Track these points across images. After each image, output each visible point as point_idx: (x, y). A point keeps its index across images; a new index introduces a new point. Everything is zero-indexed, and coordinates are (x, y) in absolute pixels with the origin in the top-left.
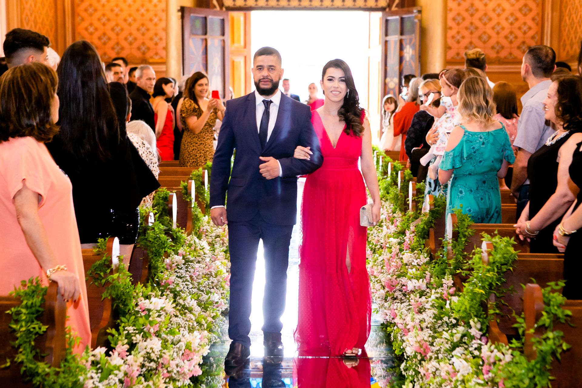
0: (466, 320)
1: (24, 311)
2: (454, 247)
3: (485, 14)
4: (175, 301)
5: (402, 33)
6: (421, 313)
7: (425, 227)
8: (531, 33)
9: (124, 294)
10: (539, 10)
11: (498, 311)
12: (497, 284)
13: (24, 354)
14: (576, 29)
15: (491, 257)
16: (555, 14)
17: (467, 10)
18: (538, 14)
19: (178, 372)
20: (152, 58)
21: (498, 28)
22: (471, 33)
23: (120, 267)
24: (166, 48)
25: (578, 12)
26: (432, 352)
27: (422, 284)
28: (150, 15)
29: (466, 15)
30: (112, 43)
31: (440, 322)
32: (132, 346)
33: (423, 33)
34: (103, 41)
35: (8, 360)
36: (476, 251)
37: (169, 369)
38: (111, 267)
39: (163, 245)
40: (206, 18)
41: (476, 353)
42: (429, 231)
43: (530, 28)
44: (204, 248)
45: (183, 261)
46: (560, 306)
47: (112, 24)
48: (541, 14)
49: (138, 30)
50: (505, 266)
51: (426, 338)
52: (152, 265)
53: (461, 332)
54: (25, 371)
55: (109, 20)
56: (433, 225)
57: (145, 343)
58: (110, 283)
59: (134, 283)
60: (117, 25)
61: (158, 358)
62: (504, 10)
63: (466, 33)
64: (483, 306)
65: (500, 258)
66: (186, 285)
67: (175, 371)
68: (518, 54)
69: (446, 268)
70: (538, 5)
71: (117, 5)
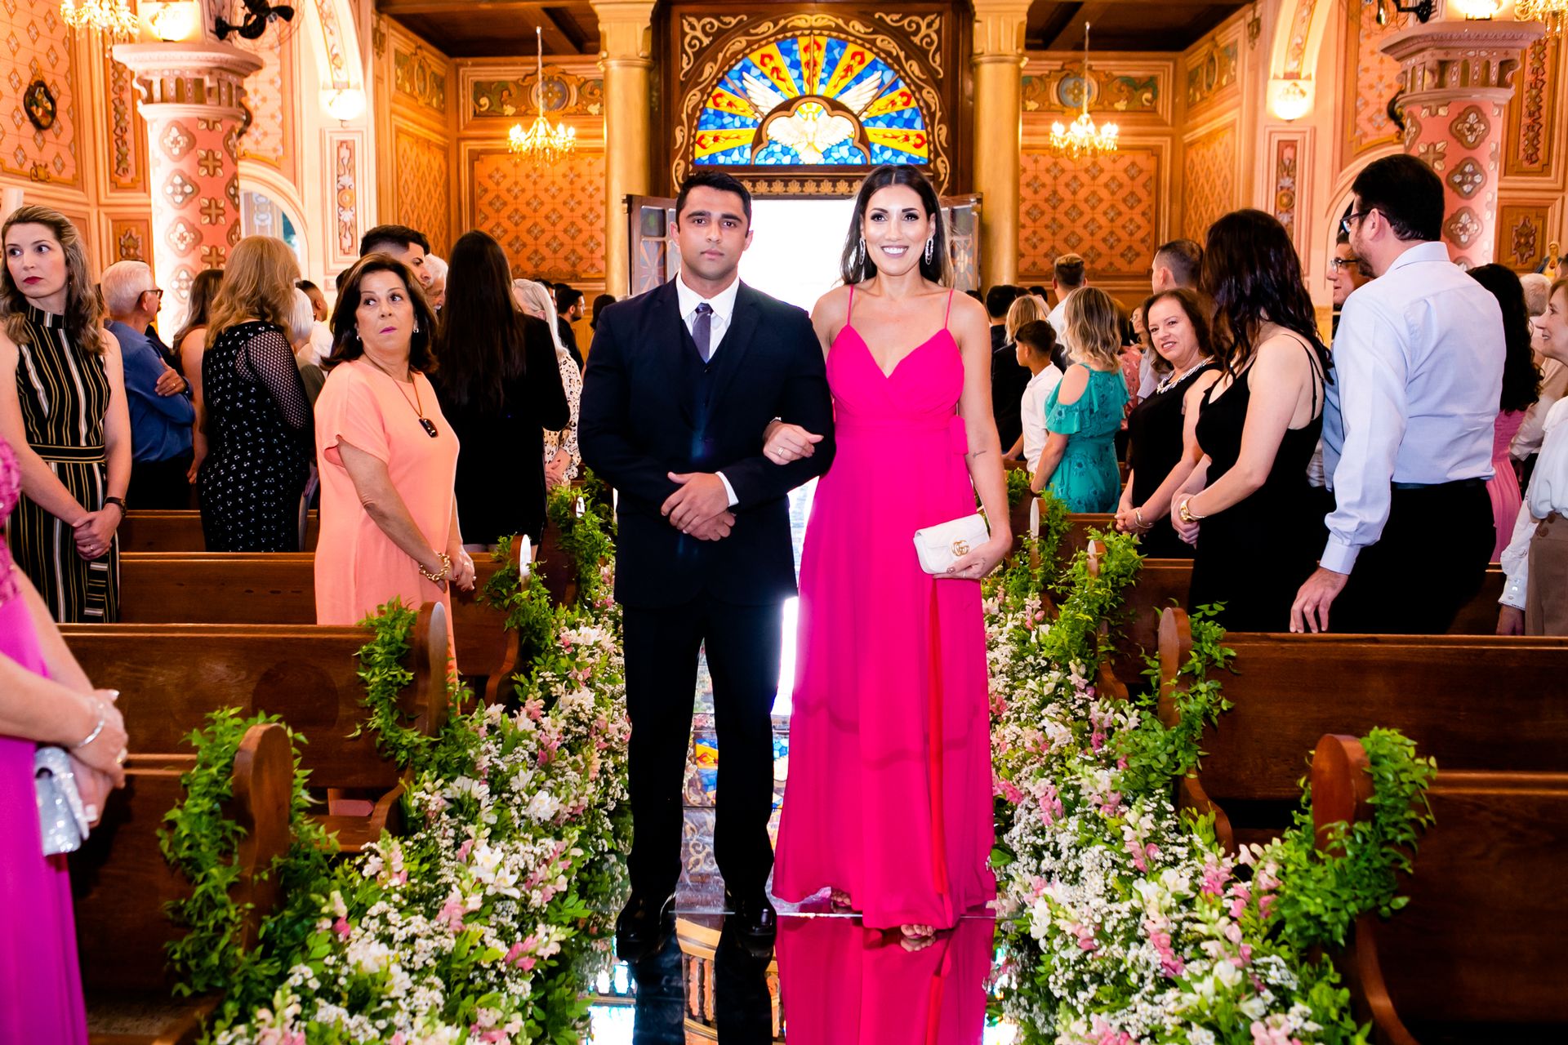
0: (1063, 662)
1: (378, 649)
2: (1042, 549)
3: (1074, 206)
8: (1140, 234)
9: (537, 622)
10: (1151, 200)
11: (1112, 648)
12: (1111, 607)
13: (380, 717)
15: (1102, 565)
16: (1174, 206)
17: (1047, 200)
18: (1150, 206)
19: (621, 740)
20: (585, 271)
21: (1092, 227)
22: (1054, 234)
23: (532, 580)
24: (606, 258)
26: (1010, 710)
28: (584, 209)
29: (1046, 207)
30: (528, 251)
31: (1021, 663)
32: (550, 701)
33: (985, 233)
35: (358, 727)
36: (1079, 555)
37: (607, 736)
38: (518, 580)
40: (663, 212)
41: (1081, 713)
43: (1139, 227)
46: (1215, 642)
47: (528, 223)
48: (1154, 206)
49: (565, 231)
50: (1124, 579)
51: (1000, 689)
52: (582, 577)
53: (1056, 680)
54: (383, 744)
55: (524, 217)
57: (570, 697)
58: (517, 605)
59: (554, 605)
60: (535, 224)
61: (589, 720)
62: (1101, 200)
63: (1046, 234)
64: (1090, 640)
65: (1116, 566)
67: (616, 740)
68: (1121, 264)
69: (1029, 581)
70: (1150, 194)
71: (535, 197)
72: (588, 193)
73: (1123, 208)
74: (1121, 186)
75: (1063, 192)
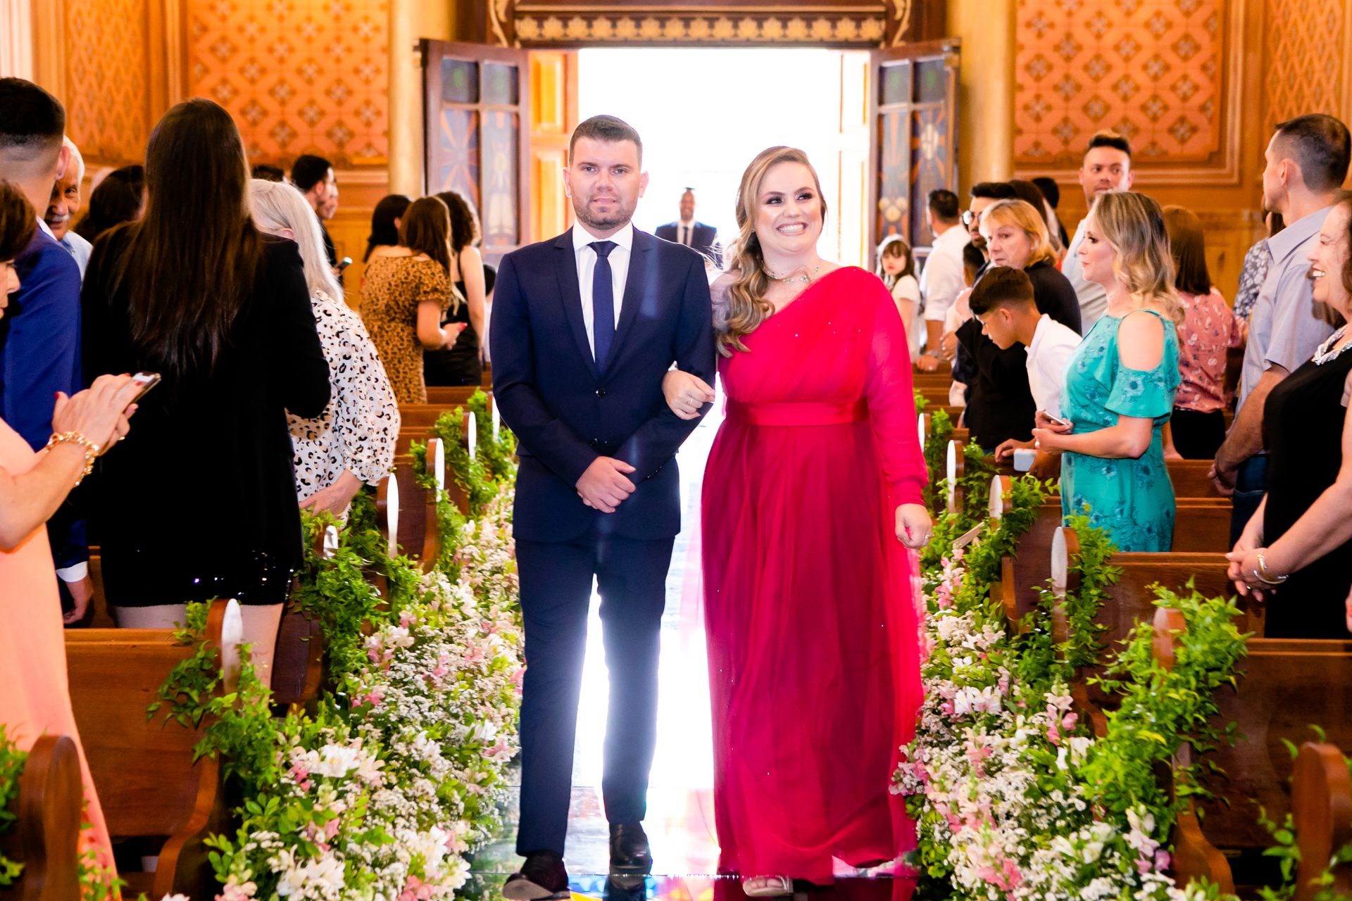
0: (1115, 807)
2: (1072, 610)
3: (1098, 57)
4: (385, 748)
5: (916, 98)
6: (992, 775)
7: (993, 553)
8: (1198, 99)
9: (250, 743)
10: (1215, 47)
11: (1199, 790)
12: (1196, 720)
14: (1301, 88)
15: (1180, 649)
16: (1251, 56)
17: (1057, 48)
18: (1214, 57)
20: (358, 154)
21: (1125, 88)
22: (1067, 99)
23: (244, 673)
24: (388, 134)
25: (1305, 53)
26: (1028, 884)
27: (990, 699)
28: (355, 59)
29: (1055, 58)
30: (269, 123)
31: (1043, 801)
32: (268, 882)
33: (963, 96)
34: (249, 117)
36: (1140, 631)
38: (217, 675)
39: (358, 606)
40: (476, 65)
42: (1000, 565)
43: (1196, 88)
44: (462, 604)
45: (411, 641)
47: (271, 79)
48: (1220, 56)
49: (328, 92)
50: (1217, 674)
51: (1009, 848)
52: (332, 655)
53: (1103, 839)
55: (263, 71)
56: (1011, 549)
57: (302, 873)
58: (215, 717)
60: (282, 82)
62: (1138, 48)
63: (1055, 99)
64: (1161, 773)
65: (1204, 653)
66: (415, 702)
68: (1170, 145)
69: (1050, 663)
70: (1213, 37)
71: (281, 39)
72: (362, 34)
73: (1172, 58)
74: (1169, 25)
75: (1081, 35)
